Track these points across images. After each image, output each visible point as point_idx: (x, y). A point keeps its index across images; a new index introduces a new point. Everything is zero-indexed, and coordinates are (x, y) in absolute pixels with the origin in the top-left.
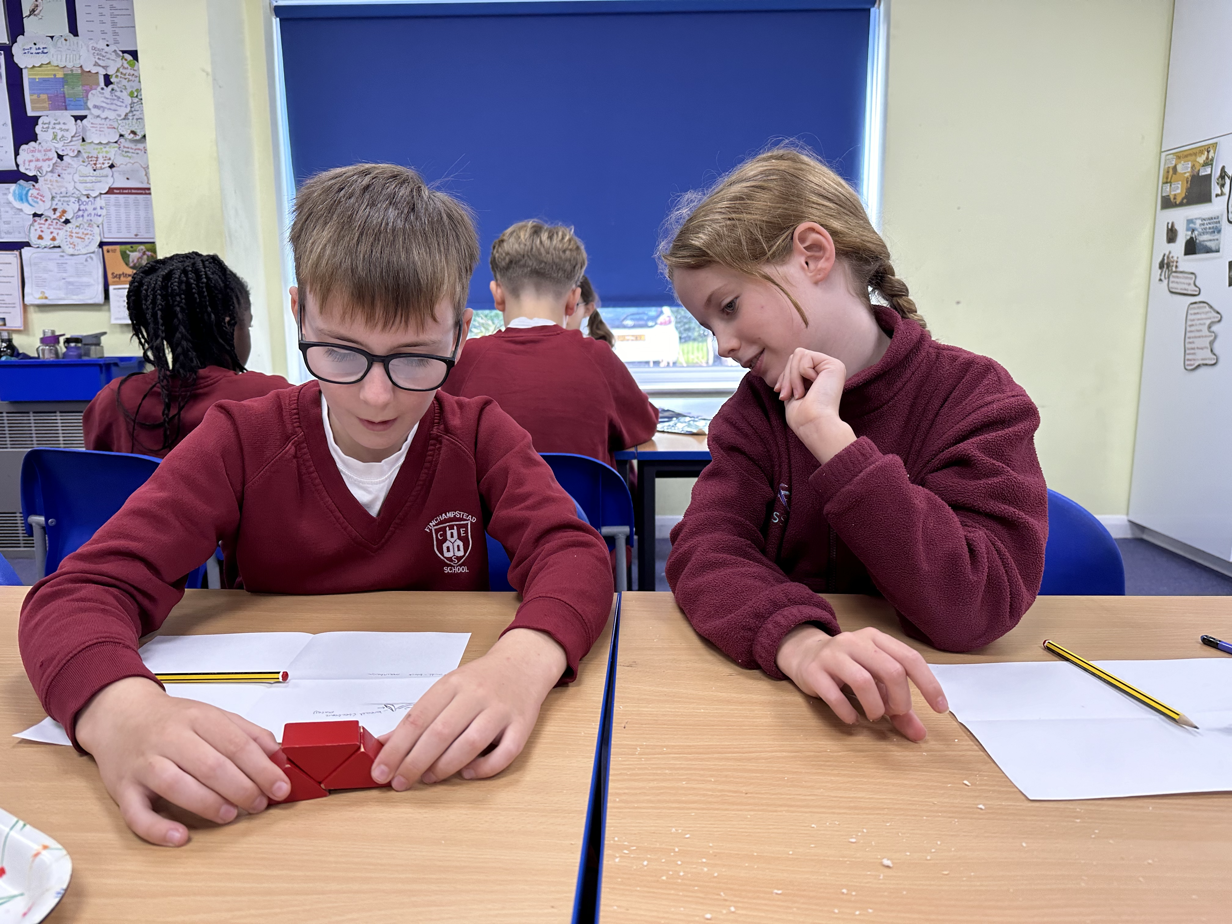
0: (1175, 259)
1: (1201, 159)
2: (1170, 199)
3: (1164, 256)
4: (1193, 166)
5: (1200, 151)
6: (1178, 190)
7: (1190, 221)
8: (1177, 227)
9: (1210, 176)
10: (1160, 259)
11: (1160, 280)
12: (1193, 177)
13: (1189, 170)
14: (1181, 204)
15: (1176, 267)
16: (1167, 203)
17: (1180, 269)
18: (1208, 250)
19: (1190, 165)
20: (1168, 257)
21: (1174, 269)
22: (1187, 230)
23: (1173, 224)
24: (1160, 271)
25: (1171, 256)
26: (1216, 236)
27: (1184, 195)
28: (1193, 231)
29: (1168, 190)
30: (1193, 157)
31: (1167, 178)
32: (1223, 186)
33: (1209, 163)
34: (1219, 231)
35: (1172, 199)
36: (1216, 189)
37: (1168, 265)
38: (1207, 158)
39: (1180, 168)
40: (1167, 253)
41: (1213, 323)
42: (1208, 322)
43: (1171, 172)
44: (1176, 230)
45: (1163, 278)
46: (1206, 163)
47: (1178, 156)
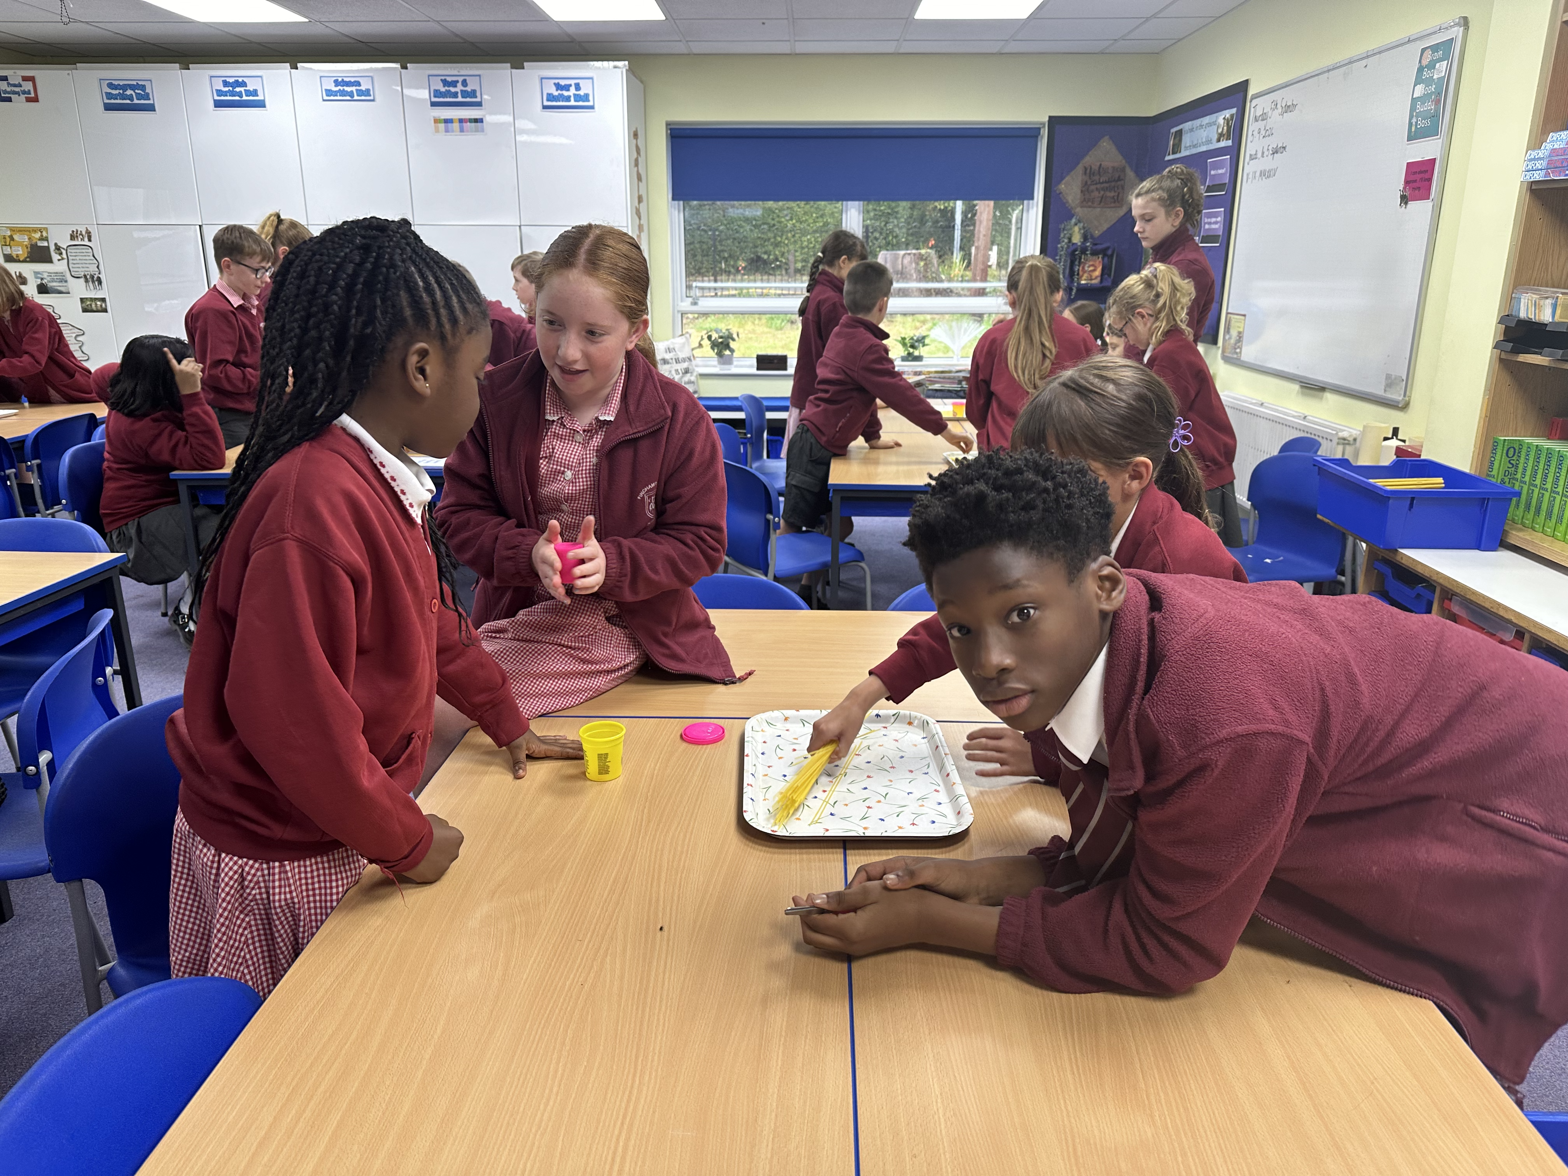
1: (38, 235)
2: (12, 256)
4: (29, 239)
5: (35, 230)
6: (20, 252)
7: (36, 273)
8: (24, 275)
9: (48, 248)
12: (32, 245)
13: (27, 240)
14: (24, 261)
18: (60, 292)
19: (26, 237)
22: (36, 278)
23: (20, 273)
26: (65, 284)
27: (26, 256)
29: (9, 250)
30: (28, 233)
31: (5, 242)
32: (61, 254)
33: (46, 239)
34: (66, 281)
35: (15, 257)
36: (55, 257)
38: (42, 236)
39: (16, 237)
41: (77, 336)
42: (74, 335)
43: (8, 240)
44: (25, 277)
46: (42, 239)
47: (12, 230)
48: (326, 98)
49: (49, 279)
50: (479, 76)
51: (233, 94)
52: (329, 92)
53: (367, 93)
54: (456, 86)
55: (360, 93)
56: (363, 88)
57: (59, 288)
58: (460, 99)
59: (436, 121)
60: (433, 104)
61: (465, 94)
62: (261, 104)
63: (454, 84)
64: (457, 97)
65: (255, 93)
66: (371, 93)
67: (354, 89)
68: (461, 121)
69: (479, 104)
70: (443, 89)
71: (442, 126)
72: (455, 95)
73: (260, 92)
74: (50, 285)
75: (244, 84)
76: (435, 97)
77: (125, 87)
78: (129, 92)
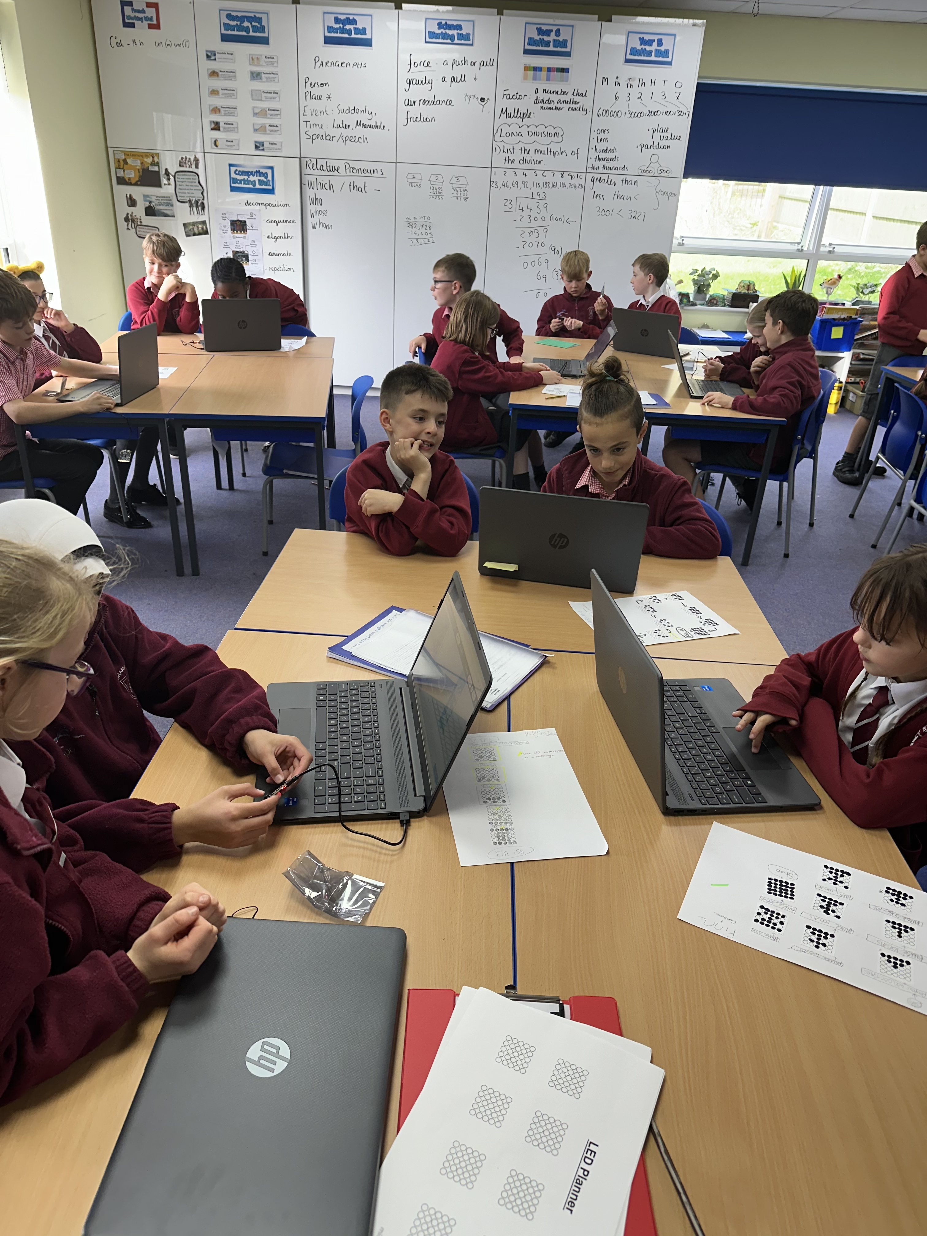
0: (138, 217)
1: (149, 160)
2: (125, 180)
3: (128, 214)
4: (142, 163)
5: (147, 155)
6: (131, 175)
7: (145, 196)
9: (158, 173)
10: (125, 215)
11: (128, 229)
12: (143, 170)
13: (139, 164)
14: (136, 184)
15: (141, 222)
16: (121, 181)
17: (143, 223)
18: (166, 215)
19: (139, 162)
20: (131, 216)
21: (139, 223)
22: (145, 201)
23: (130, 195)
24: (126, 224)
25: (134, 215)
26: (170, 208)
27: (137, 179)
28: (150, 202)
29: (122, 172)
30: (141, 158)
31: (119, 166)
32: (169, 179)
33: (157, 164)
34: (172, 205)
35: (127, 180)
36: (164, 181)
37: (133, 221)
38: (153, 161)
39: (129, 161)
40: (130, 213)
43: (122, 163)
44: (134, 200)
45: (130, 227)
46: (153, 164)
47: (126, 153)
48: (428, 40)
49: (157, 202)
50: (573, 26)
51: (343, 31)
52: (432, 35)
53: (467, 37)
54: (549, 35)
55: (461, 37)
56: (464, 32)
57: (165, 212)
58: (551, 48)
59: (526, 68)
60: (526, 52)
61: (557, 43)
62: (368, 43)
63: (548, 33)
64: (549, 46)
65: (363, 31)
66: (471, 38)
67: (455, 32)
68: (549, 70)
69: (568, 54)
70: (537, 38)
71: (531, 73)
72: (547, 44)
73: (368, 31)
74: (157, 208)
75: (354, 22)
76: (529, 44)
77: (242, 19)
78: (246, 24)
